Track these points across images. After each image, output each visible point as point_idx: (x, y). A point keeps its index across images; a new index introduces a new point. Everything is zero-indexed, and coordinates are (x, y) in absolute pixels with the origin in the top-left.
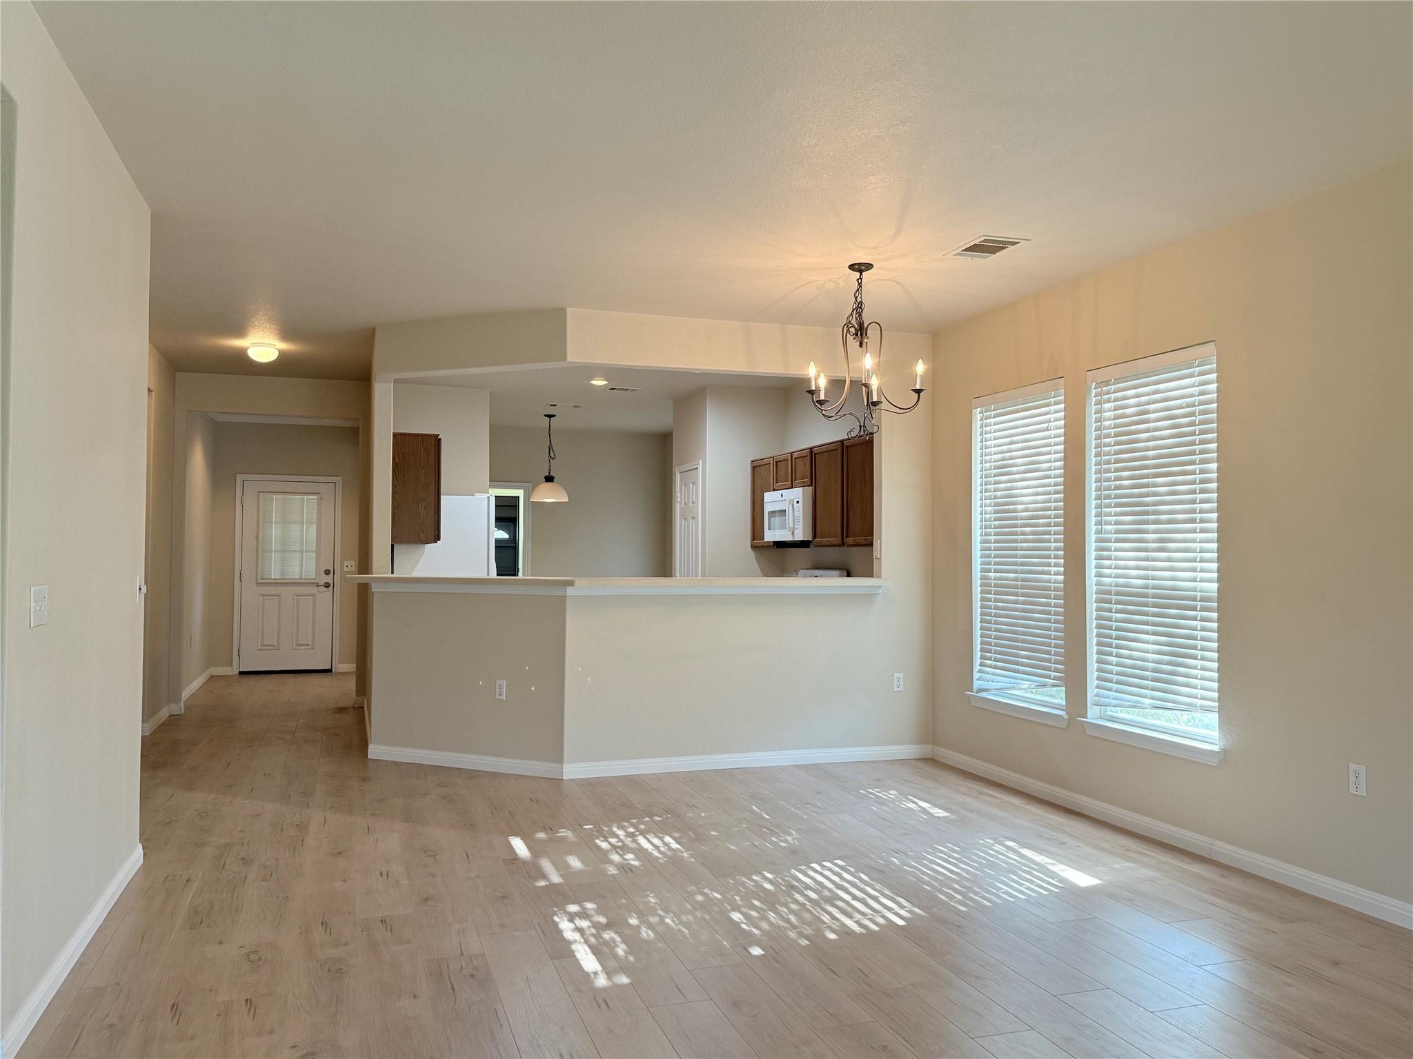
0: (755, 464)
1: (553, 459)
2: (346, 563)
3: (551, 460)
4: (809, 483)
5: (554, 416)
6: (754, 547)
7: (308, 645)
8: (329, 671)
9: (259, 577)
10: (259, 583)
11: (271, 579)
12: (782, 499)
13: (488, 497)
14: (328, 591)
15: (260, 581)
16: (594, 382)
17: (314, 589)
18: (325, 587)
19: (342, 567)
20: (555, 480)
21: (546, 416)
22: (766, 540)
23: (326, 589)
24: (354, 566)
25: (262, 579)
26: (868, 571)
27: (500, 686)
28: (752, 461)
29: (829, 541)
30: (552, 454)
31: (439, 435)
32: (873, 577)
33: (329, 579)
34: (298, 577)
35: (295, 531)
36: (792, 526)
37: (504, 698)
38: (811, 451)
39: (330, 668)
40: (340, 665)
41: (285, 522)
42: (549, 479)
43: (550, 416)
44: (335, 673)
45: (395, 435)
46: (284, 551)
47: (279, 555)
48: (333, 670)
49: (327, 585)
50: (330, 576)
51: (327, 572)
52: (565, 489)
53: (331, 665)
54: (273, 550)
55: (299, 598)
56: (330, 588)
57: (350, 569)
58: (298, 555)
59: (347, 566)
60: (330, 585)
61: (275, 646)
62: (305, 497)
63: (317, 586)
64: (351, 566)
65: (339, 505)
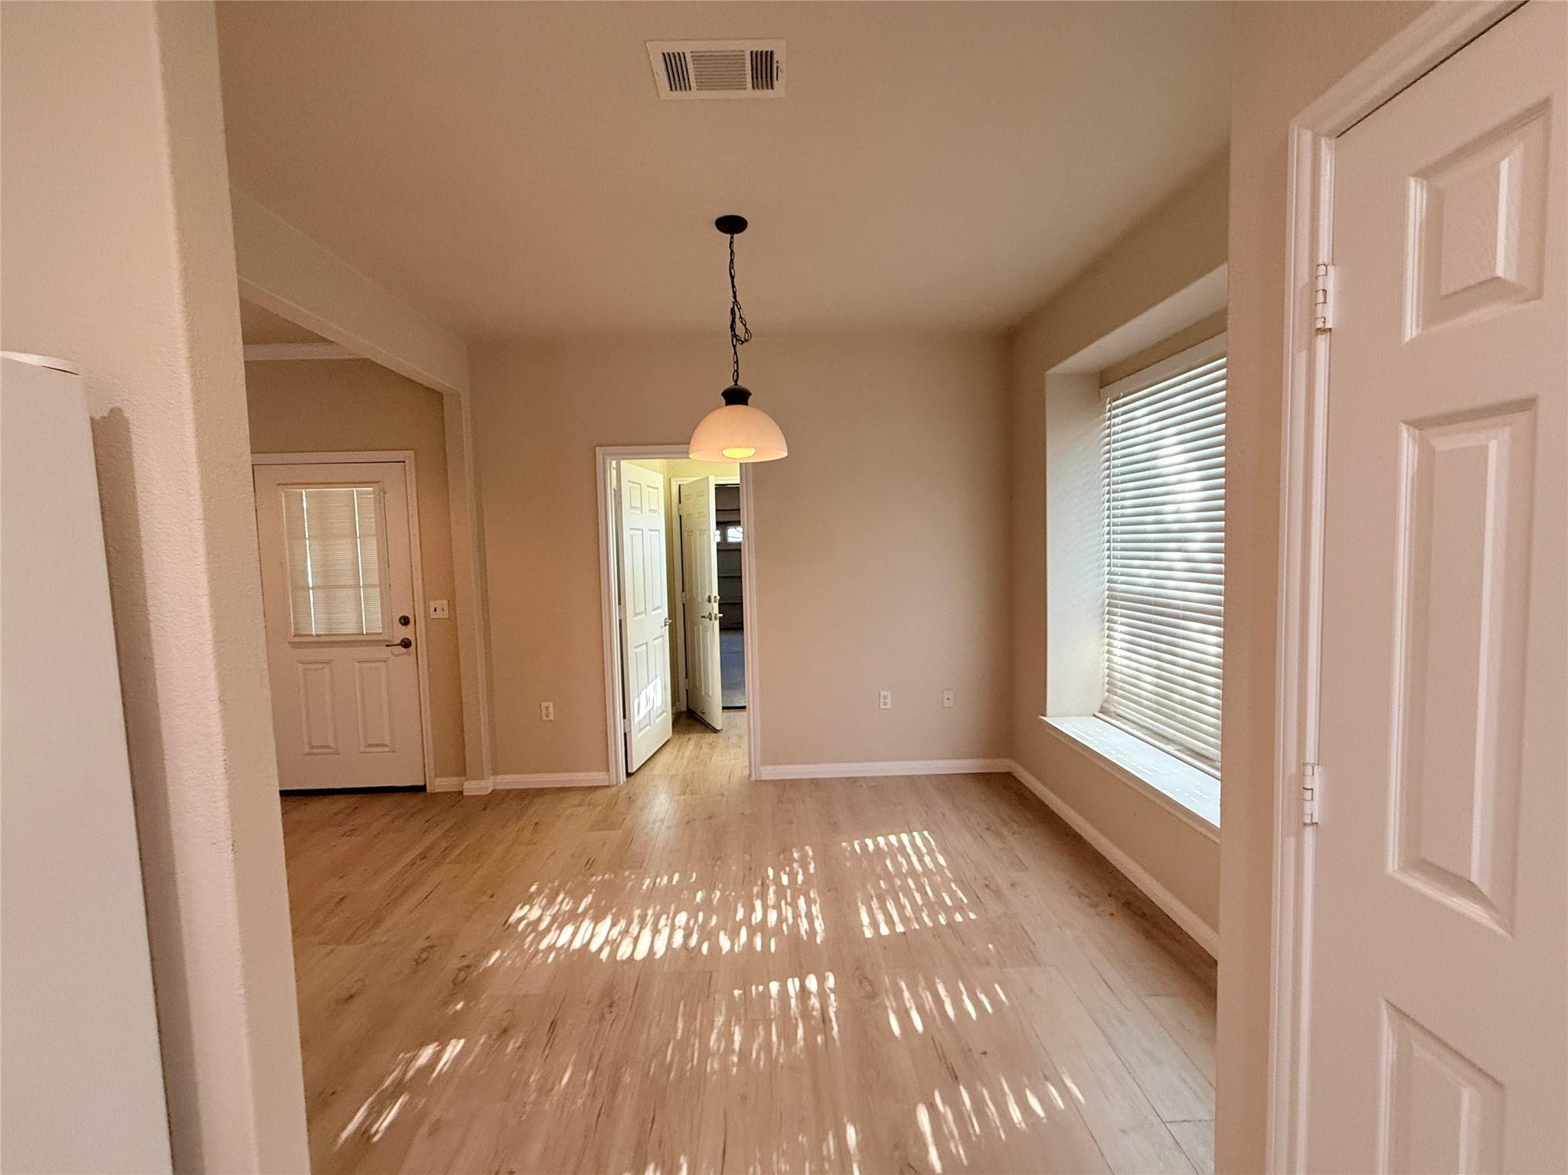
2: (433, 604)
3: (739, 347)
7: (384, 745)
8: (422, 789)
11: (310, 635)
14: (409, 654)
15: (294, 639)
17: (385, 652)
18: (403, 646)
19: (427, 612)
20: (750, 401)
23: (404, 650)
24: (446, 609)
25: (294, 634)
30: (740, 330)
33: (406, 632)
34: (353, 631)
35: (342, 552)
39: (422, 784)
40: (438, 780)
41: (325, 536)
42: (736, 396)
44: (431, 794)
46: (327, 586)
47: (319, 592)
48: (428, 788)
49: (406, 644)
50: (409, 626)
51: (405, 621)
53: (425, 781)
54: (311, 586)
55: (364, 665)
56: (412, 648)
57: (440, 614)
58: (351, 592)
59: (435, 610)
60: (410, 643)
61: (332, 748)
62: (355, 489)
63: (390, 645)
64: (441, 609)
65: (413, 501)
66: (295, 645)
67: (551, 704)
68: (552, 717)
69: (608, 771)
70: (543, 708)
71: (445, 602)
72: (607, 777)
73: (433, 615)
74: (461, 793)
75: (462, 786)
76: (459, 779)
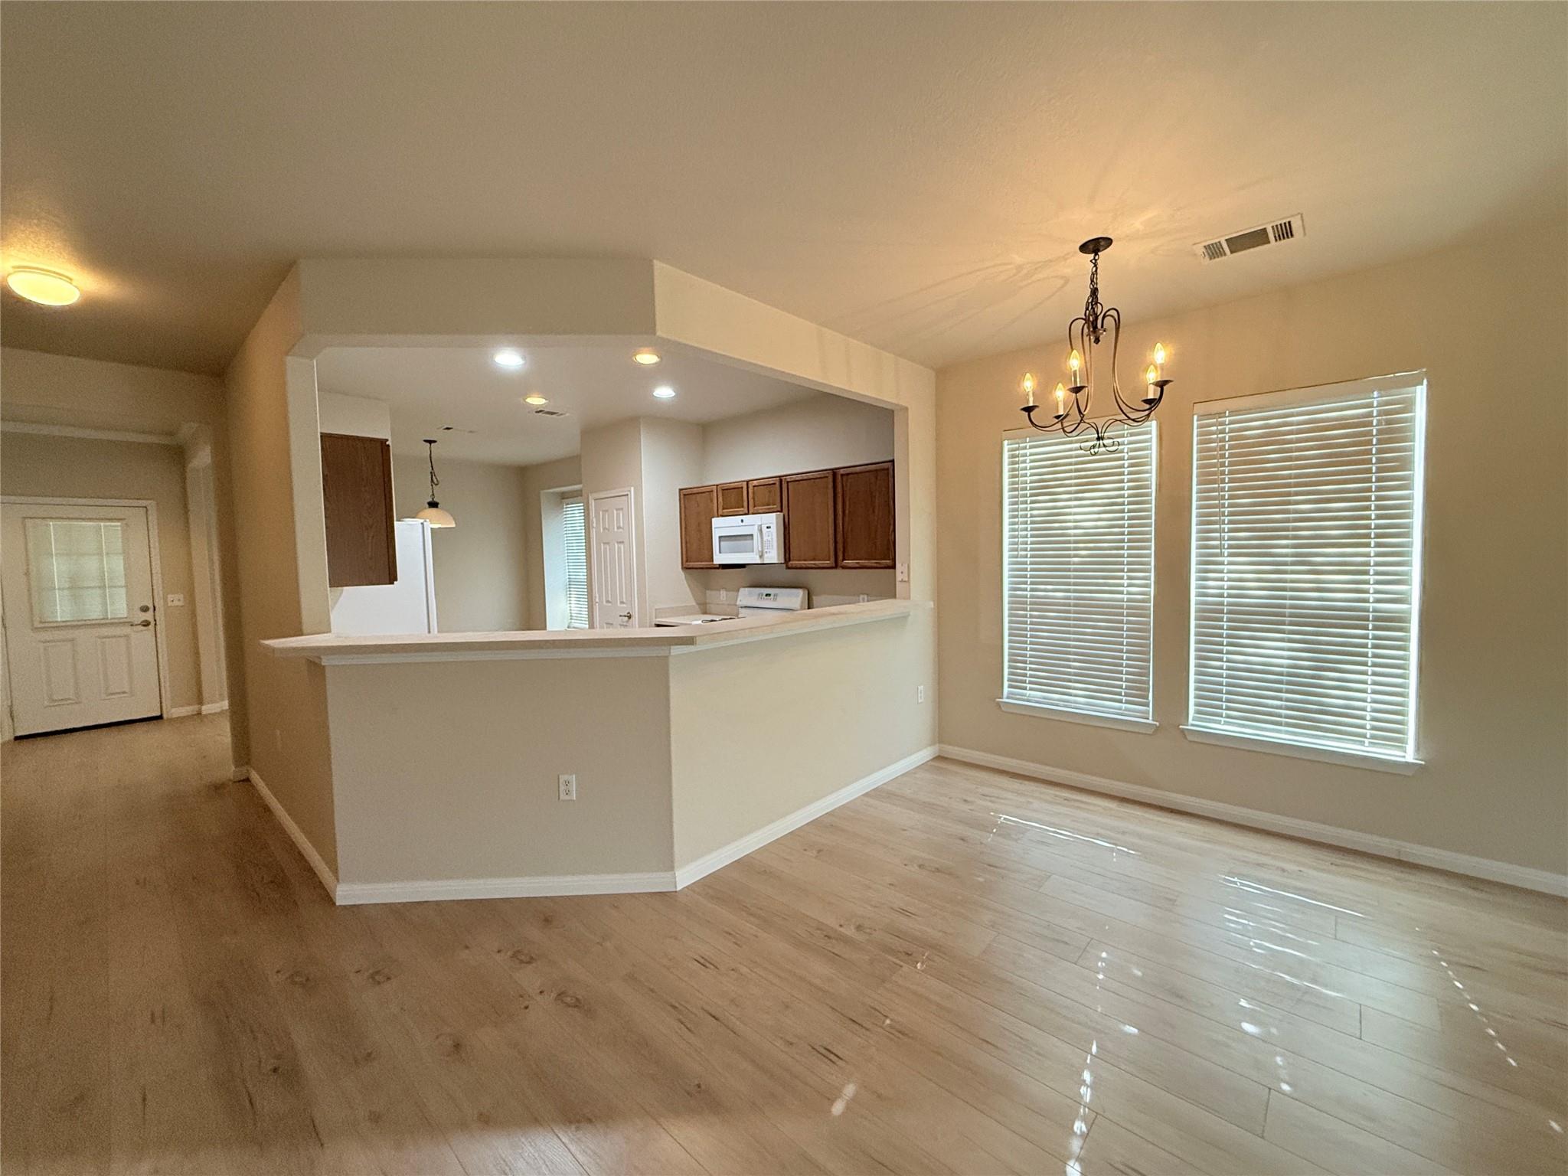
0: (685, 492)
1: (436, 485)
2: (170, 597)
3: (434, 486)
4: (779, 509)
5: (435, 442)
6: (685, 568)
7: (124, 693)
8: (160, 717)
9: (37, 619)
10: (36, 628)
11: (57, 622)
12: (742, 524)
13: (422, 524)
14: (148, 630)
15: (37, 624)
16: (529, 400)
17: (127, 630)
18: (144, 626)
19: (165, 600)
20: (439, 506)
21: (426, 441)
22: (715, 563)
23: (144, 628)
24: (182, 599)
25: (41, 622)
26: (889, 592)
27: (567, 783)
28: (680, 490)
29: (814, 564)
30: (435, 480)
31: (387, 440)
32: (894, 596)
33: (149, 616)
34: (101, 617)
35: (90, 564)
36: (760, 549)
37: (575, 799)
38: (781, 481)
39: (159, 715)
40: (173, 710)
41: (72, 554)
42: (433, 505)
43: (430, 442)
44: (168, 719)
45: (324, 436)
46: (74, 588)
47: (64, 591)
48: (165, 716)
49: (146, 624)
50: (148, 612)
51: (145, 609)
52: (452, 515)
53: (161, 711)
54: (57, 587)
55: (104, 640)
56: (151, 627)
57: (176, 603)
58: (98, 591)
59: (172, 600)
60: (150, 623)
61: (72, 699)
62: (102, 524)
63: (132, 625)
64: (177, 600)
65: (154, 532)
71: (182, 596)
73: (170, 604)
74: (200, 714)
75: (200, 709)
76: (196, 707)
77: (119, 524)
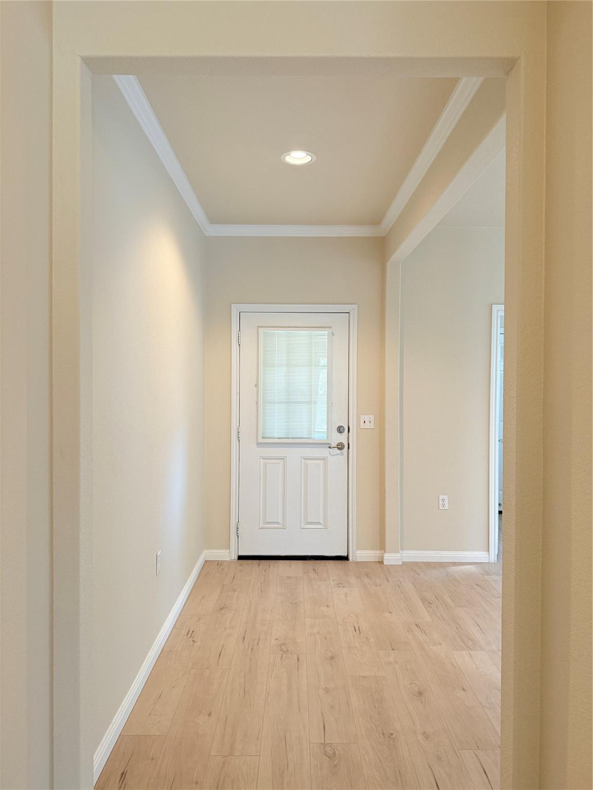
2: (363, 418)
7: (319, 523)
8: (346, 558)
11: (274, 438)
14: (343, 455)
15: (261, 440)
17: (325, 452)
18: (339, 449)
23: (339, 451)
24: (373, 421)
25: (263, 438)
33: (342, 438)
35: (301, 376)
39: (346, 555)
40: (358, 552)
41: (290, 365)
44: (353, 562)
46: (289, 402)
47: (282, 407)
48: (350, 558)
49: (340, 447)
50: (343, 434)
51: (340, 430)
53: (348, 551)
55: (307, 462)
56: (345, 451)
57: (367, 425)
58: (305, 407)
59: (365, 422)
60: (344, 446)
61: (280, 524)
62: (313, 332)
63: (330, 447)
64: (369, 422)
65: (354, 342)
66: (259, 444)
67: (446, 497)
68: (446, 507)
69: (488, 551)
70: (440, 499)
71: (373, 417)
72: (488, 556)
73: (362, 426)
74: (382, 562)
75: (382, 557)
76: (378, 552)
77: (326, 332)
